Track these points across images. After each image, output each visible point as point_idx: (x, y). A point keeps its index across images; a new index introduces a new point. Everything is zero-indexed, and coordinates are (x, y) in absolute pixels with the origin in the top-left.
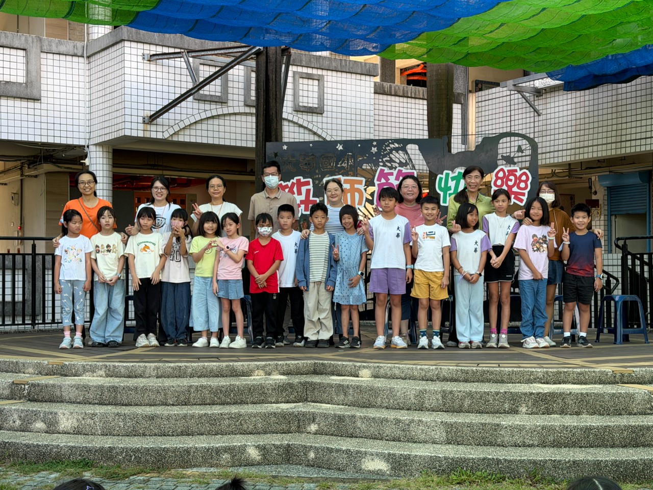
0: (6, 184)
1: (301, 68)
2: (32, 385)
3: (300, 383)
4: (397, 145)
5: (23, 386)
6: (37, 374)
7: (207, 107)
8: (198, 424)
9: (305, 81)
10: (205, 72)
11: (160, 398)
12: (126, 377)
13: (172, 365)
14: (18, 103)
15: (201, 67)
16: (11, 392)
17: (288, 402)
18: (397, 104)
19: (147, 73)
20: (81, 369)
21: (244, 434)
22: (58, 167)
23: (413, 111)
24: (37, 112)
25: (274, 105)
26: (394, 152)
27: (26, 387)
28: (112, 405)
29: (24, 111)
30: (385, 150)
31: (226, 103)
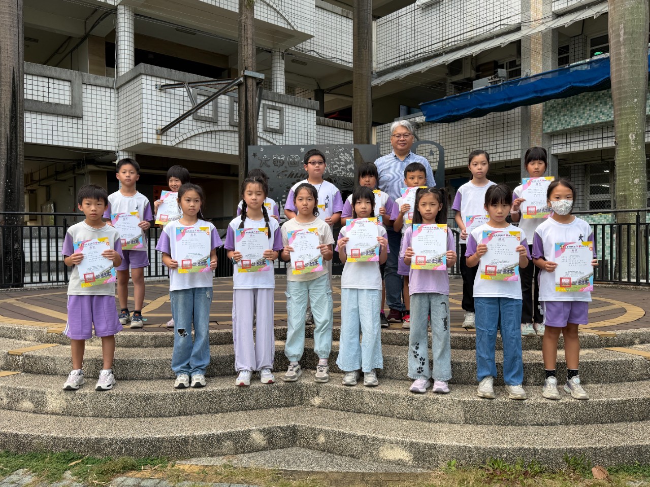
1: (268, 101)
2: (26, 356)
4: (344, 149)
5: (17, 358)
6: (37, 341)
7: (203, 125)
8: (197, 403)
9: (271, 111)
10: (201, 99)
11: (157, 371)
15: (199, 97)
16: (7, 362)
19: (159, 99)
21: (245, 410)
22: (99, 167)
24: (80, 126)
26: (341, 154)
27: (21, 358)
29: (70, 125)
30: (335, 152)
31: (216, 123)
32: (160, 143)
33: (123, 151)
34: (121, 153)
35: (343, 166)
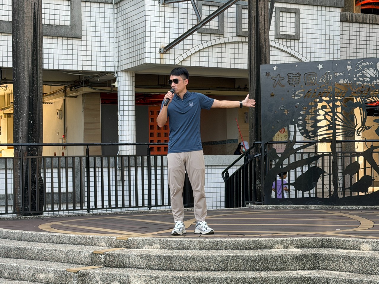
0: (52, 103)
1: (281, 4)
2: (107, 255)
3: (313, 254)
4: (368, 63)
5: (100, 256)
6: (108, 247)
7: (208, 38)
9: (285, 14)
10: (207, 11)
12: (177, 249)
13: (211, 240)
14: (65, 41)
15: (203, 7)
16: (92, 260)
17: (304, 269)
18: (358, 29)
19: (162, 14)
20: (142, 243)
22: (93, 89)
23: (371, 35)
24: (79, 48)
25: (264, 35)
26: (365, 69)
27: (103, 256)
28: (168, 270)
29: (70, 47)
30: (358, 68)
31: (223, 34)
32: (163, 62)
33: (123, 71)
34: (120, 74)
35: (367, 82)
